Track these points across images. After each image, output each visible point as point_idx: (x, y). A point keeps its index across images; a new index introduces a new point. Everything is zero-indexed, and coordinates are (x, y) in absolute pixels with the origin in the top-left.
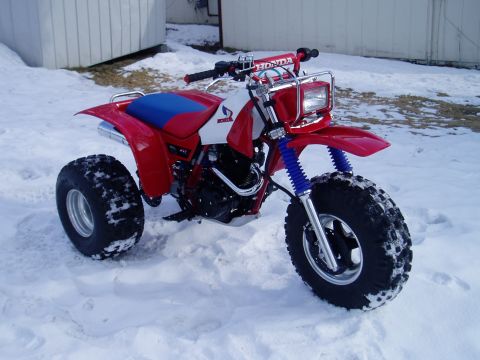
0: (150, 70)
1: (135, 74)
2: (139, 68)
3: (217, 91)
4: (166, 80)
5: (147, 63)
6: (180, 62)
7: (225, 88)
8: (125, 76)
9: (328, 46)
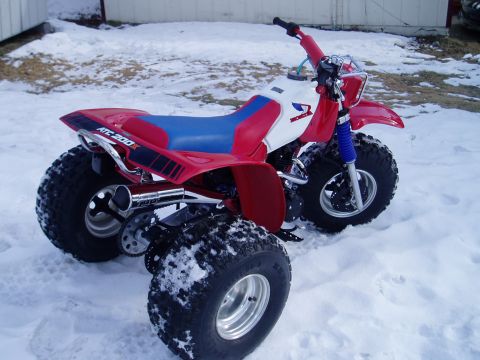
0: (41, 55)
1: (26, 62)
2: (27, 54)
3: (137, 77)
4: (69, 68)
5: (35, 46)
6: (74, 44)
7: (144, 73)
8: (17, 64)
9: (226, 14)
